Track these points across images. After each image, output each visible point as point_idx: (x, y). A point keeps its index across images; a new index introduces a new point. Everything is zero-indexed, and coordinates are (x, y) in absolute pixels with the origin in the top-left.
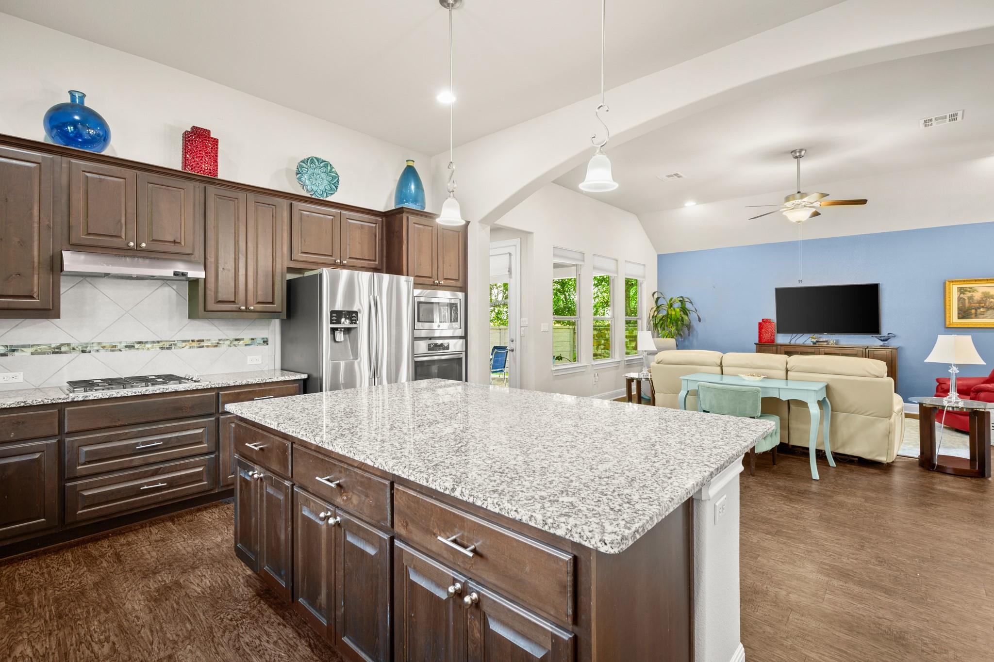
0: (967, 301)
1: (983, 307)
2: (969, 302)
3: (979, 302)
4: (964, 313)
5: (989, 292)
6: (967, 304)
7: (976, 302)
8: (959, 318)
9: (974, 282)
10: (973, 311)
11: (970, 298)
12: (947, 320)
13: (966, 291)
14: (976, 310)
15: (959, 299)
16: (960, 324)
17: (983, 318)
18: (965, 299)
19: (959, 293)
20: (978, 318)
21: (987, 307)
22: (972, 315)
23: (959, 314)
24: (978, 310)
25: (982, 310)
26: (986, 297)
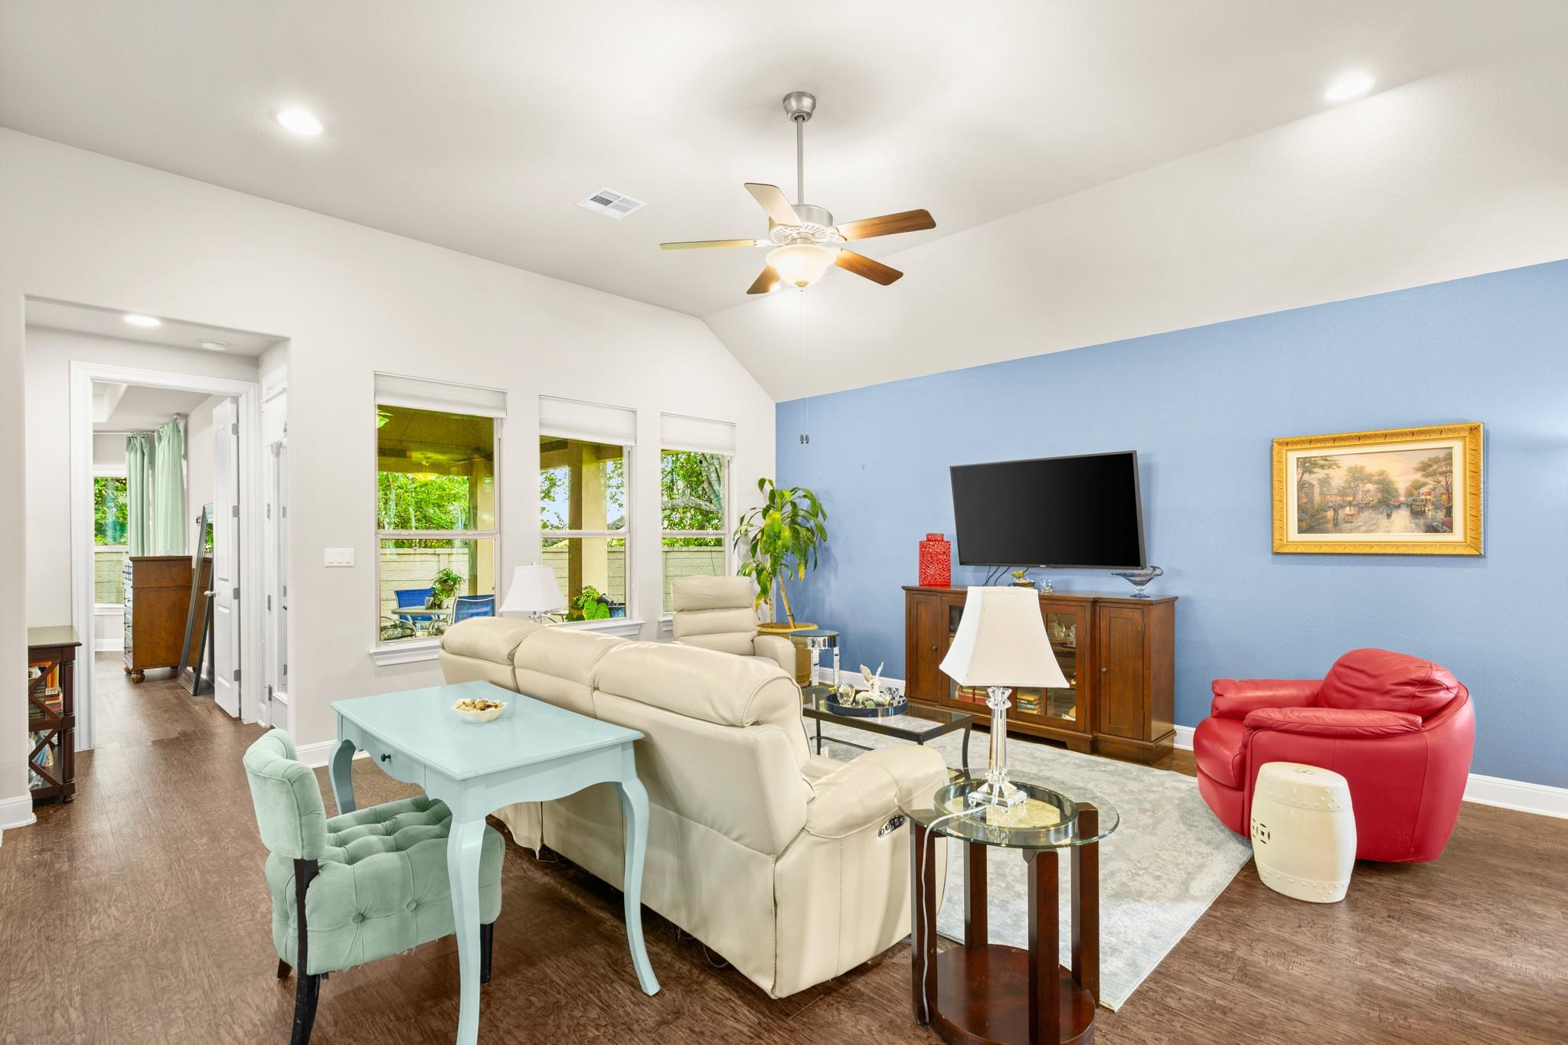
0: (1317, 490)
1: (1350, 504)
2: (1322, 493)
3: (1343, 493)
4: (1310, 521)
5: (1362, 469)
6: (1317, 498)
7: (1336, 491)
8: (1301, 531)
9: (1331, 444)
10: (1330, 514)
11: (1325, 482)
12: (1277, 536)
13: (1315, 464)
14: (1336, 511)
15: (1301, 485)
16: (1303, 543)
17: (1351, 531)
18: (1313, 486)
19: (1300, 471)
20: (1340, 531)
21: (1358, 505)
22: (1327, 522)
23: (1300, 520)
24: (1340, 512)
25: (1347, 510)
26: (1356, 479)
